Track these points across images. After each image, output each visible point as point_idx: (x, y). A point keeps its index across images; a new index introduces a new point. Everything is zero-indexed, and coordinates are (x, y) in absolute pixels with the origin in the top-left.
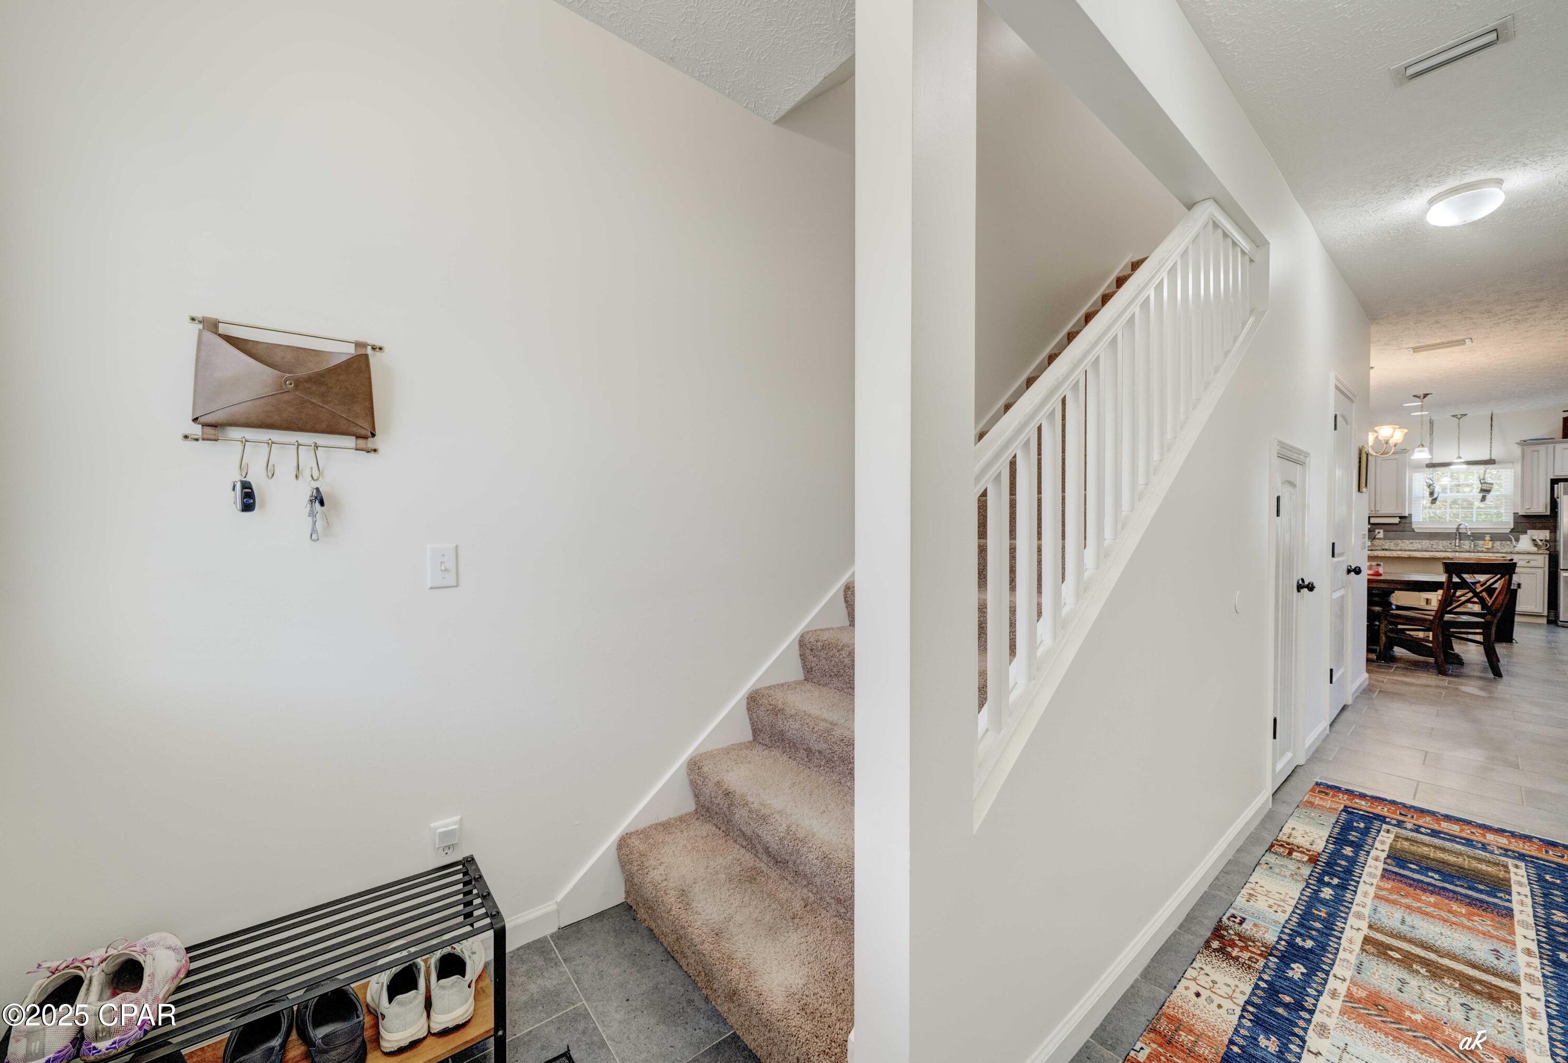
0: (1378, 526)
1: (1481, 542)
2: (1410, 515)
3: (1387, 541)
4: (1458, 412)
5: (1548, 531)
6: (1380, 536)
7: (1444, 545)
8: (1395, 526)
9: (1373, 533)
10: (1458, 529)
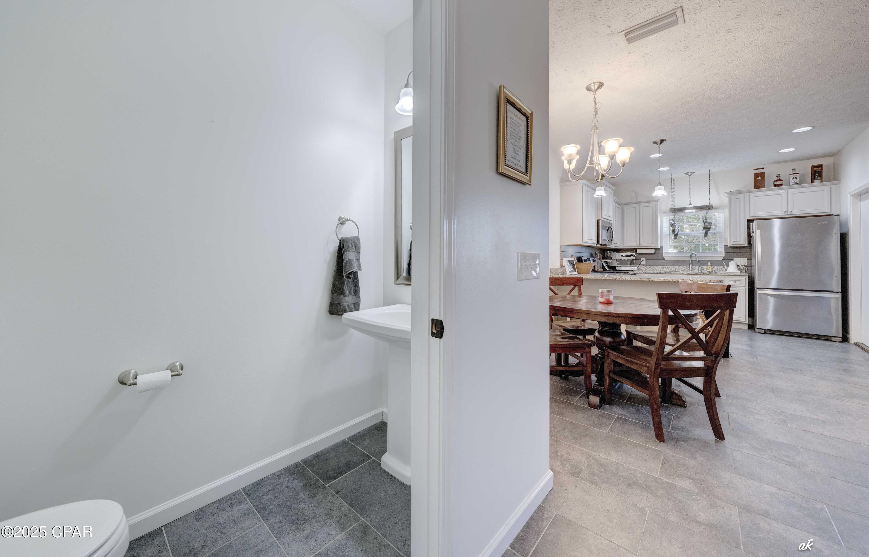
0: (642, 255)
1: (705, 267)
2: (662, 247)
3: (648, 266)
4: (689, 170)
5: (746, 259)
6: (644, 262)
7: (683, 270)
8: (652, 256)
9: (639, 260)
10: (691, 257)
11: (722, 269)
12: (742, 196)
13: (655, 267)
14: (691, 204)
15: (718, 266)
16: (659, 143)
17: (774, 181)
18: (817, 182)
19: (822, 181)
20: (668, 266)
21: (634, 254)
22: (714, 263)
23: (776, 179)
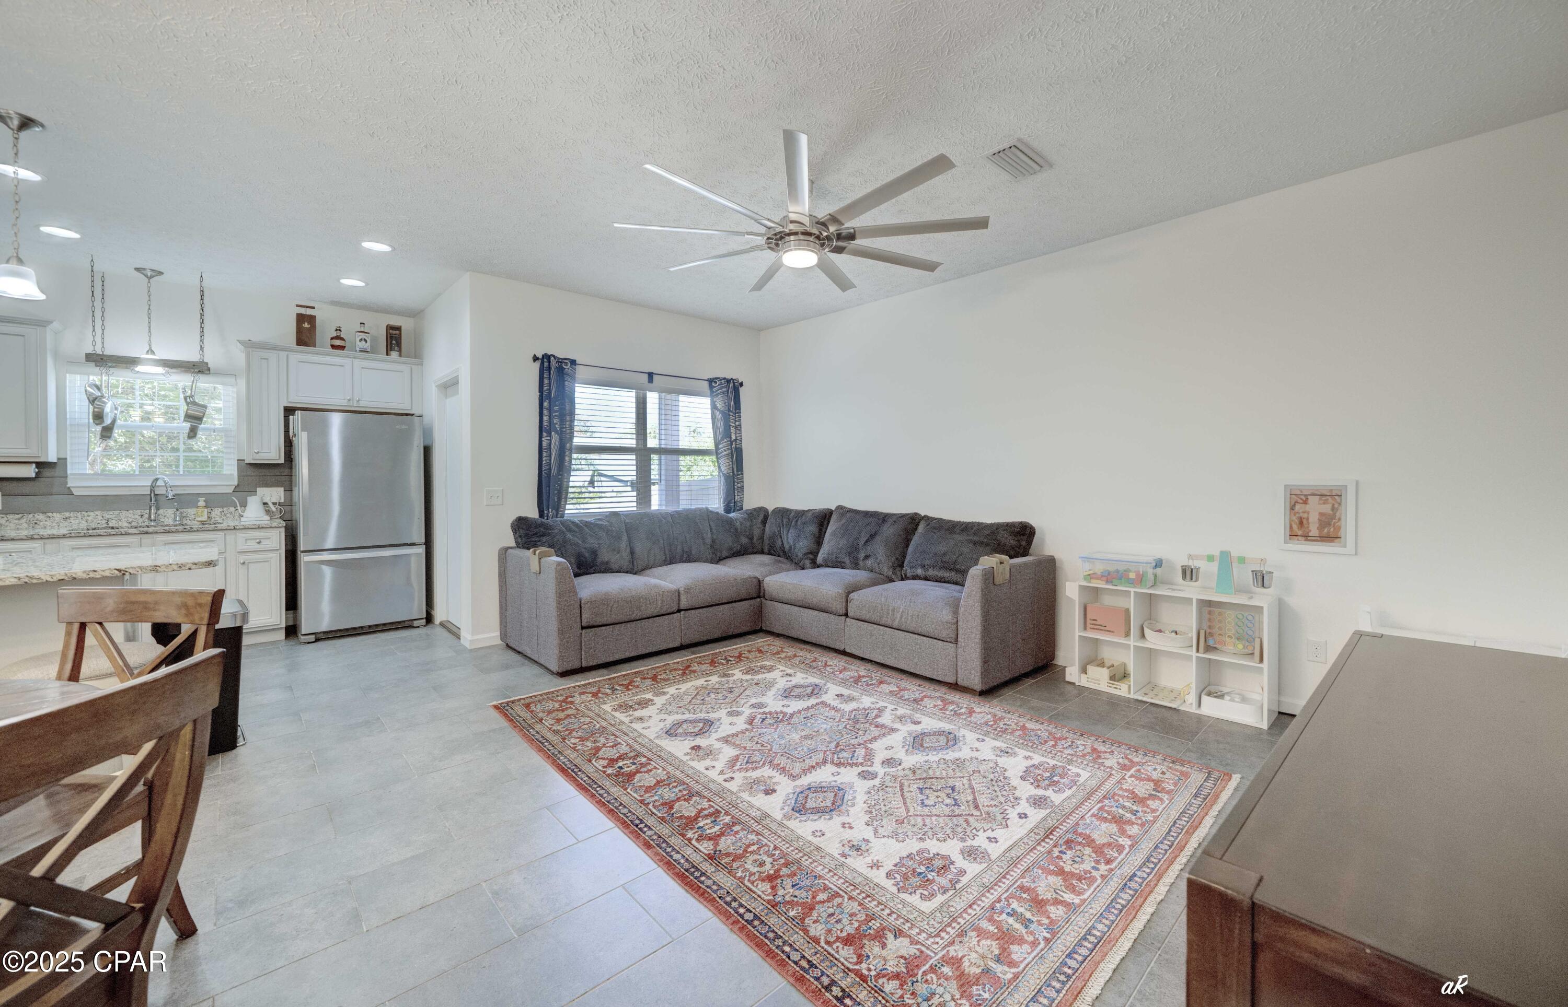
1: (191, 511)
2: (63, 461)
3: (10, 517)
5: (282, 489)
7: (130, 520)
8: (26, 484)
10: (152, 488)
11: (231, 513)
12: (272, 355)
13: (41, 517)
14: (153, 353)
15: (222, 507)
16: (16, 123)
17: (332, 339)
18: (394, 354)
20: (84, 513)
22: (213, 501)
23: (334, 334)
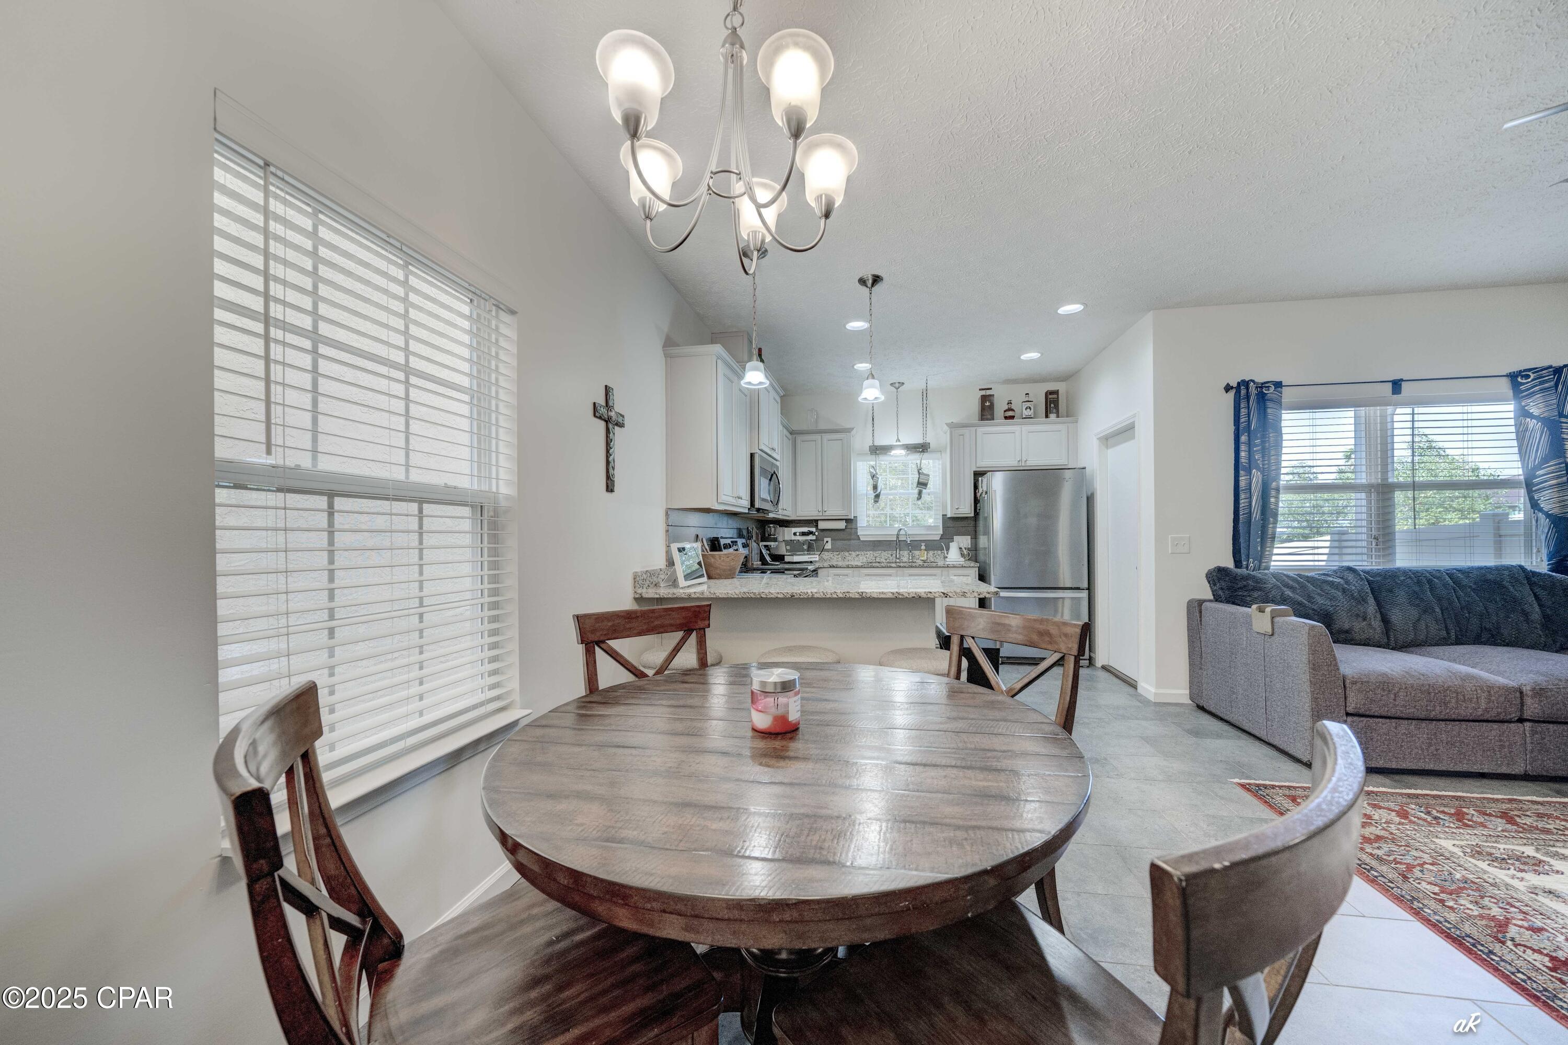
0: (826, 533)
1: (918, 553)
2: (855, 517)
3: (835, 554)
4: (896, 379)
5: (969, 537)
6: (828, 546)
7: (887, 558)
8: (841, 533)
9: (821, 542)
10: (898, 535)
11: (940, 555)
12: (966, 432)
13: (847, 554)
14: (899, 441)
15: (935, 550)
16: (870, 281)
17: (1005, 411)
18: (1053, 416)
19: (1058, 417)
20: (865, 552)
21: (814, 530)
22: (931, 546)
23: (1006, 407)
